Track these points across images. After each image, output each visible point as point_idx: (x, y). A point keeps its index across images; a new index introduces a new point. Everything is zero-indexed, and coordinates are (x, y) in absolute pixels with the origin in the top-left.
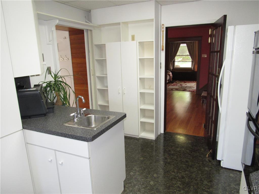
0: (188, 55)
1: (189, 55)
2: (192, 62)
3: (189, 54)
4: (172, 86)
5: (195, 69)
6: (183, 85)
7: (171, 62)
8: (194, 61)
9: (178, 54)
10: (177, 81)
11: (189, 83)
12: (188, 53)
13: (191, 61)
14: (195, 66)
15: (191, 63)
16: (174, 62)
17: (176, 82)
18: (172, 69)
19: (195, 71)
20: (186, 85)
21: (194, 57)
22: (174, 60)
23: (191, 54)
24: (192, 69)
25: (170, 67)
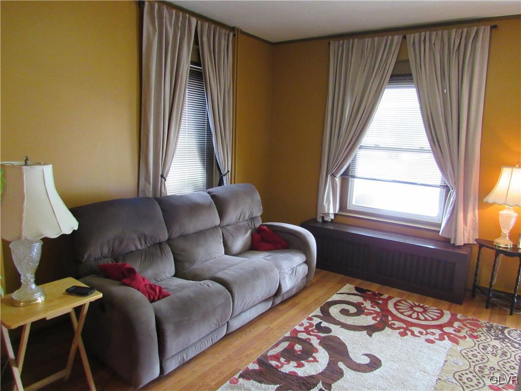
0: (422, 150)
1: (426, 152)
2: (447, 188)
5: (456, 231)
7: (333, 176)
8: (456, 183)
9: (367, 139)
10: (346, 290)
13: (439, 184)
14: (461, 215)
15: (436, 194)
16: (347, 176)
17: (325, 310)
18: (335, 215)
19: (454, 245)
21: (455, 165)
22: (348, 168)
23: (439, 145)
24: (439, 225)
25: (325, 204)
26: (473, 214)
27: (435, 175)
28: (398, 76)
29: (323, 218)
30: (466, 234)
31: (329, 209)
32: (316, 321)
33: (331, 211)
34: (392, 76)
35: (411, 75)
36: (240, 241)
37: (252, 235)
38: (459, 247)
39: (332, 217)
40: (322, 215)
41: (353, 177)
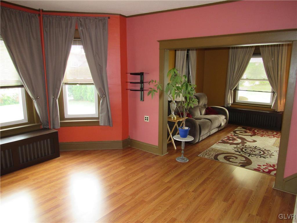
0: (264, 80)
1: (266, 80)
2: (273, 93)
3: (266, 78)
4: (224, 142)
5: (277, 107)
6: (248, 144)
7: (231, 90)
8: (277, 90)
9: (245, 76)
10: (239, 128)
11: (262, 136)
12: (265, 76)
13: (271, 91)
14: (279, 101)
15: (269, 95)
16: (236, 90)
17: (235, 132)
18: (231, 104)
19: (276, 112)
20: (254, 144)
21: (277, 84)
22: (236, 87)
23: (271, 78)
24: (271, 106)
25: (228, 100)
26: (283, 101)
27: (269, 88)
28: (255, 53)
29: (227, 105)
30: (281, 108)
31: (230, 102)
32: (233, 134)
33: (231, 103)
34: (253, 54)
35: (260, 53)
36: (203, 112)
37: (206, 110)
38: (279, 112)
39: (231, 105)
40: (227, 104)
41: (238, 90)
